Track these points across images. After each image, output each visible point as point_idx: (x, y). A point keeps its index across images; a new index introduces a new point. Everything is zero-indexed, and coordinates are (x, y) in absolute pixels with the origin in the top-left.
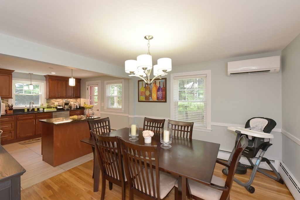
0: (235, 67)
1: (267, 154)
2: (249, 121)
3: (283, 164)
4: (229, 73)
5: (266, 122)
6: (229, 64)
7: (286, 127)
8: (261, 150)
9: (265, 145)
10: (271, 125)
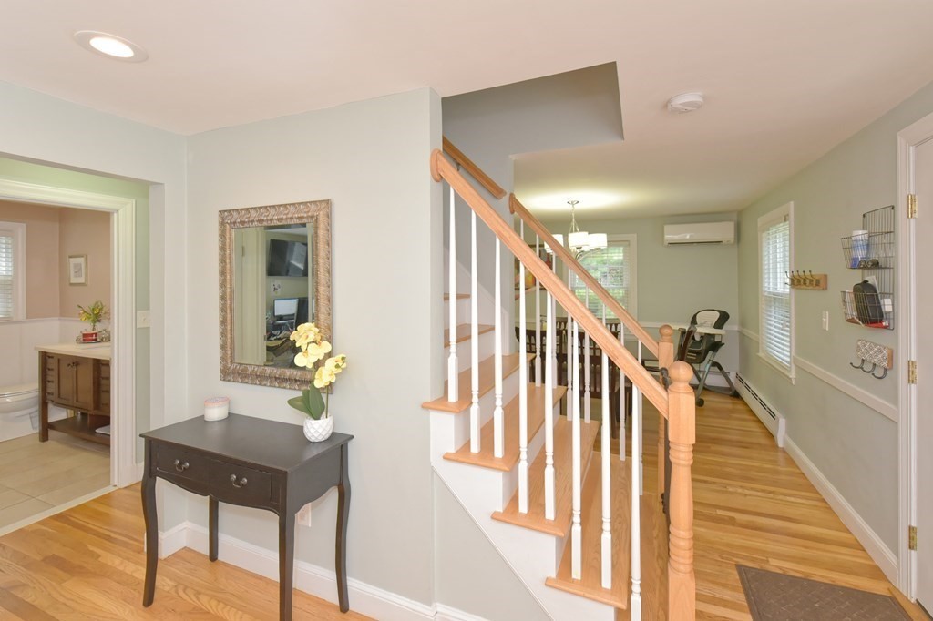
0: (673, 234)
1: (718, 357)
2: (695, 316)
3: (740, 375)
4: (666, 243)
5: (717, 315)
6: (667, 228)
7: (743, 324)
8: (710, 353)
9: (715, 346)
10: (724, 318)
